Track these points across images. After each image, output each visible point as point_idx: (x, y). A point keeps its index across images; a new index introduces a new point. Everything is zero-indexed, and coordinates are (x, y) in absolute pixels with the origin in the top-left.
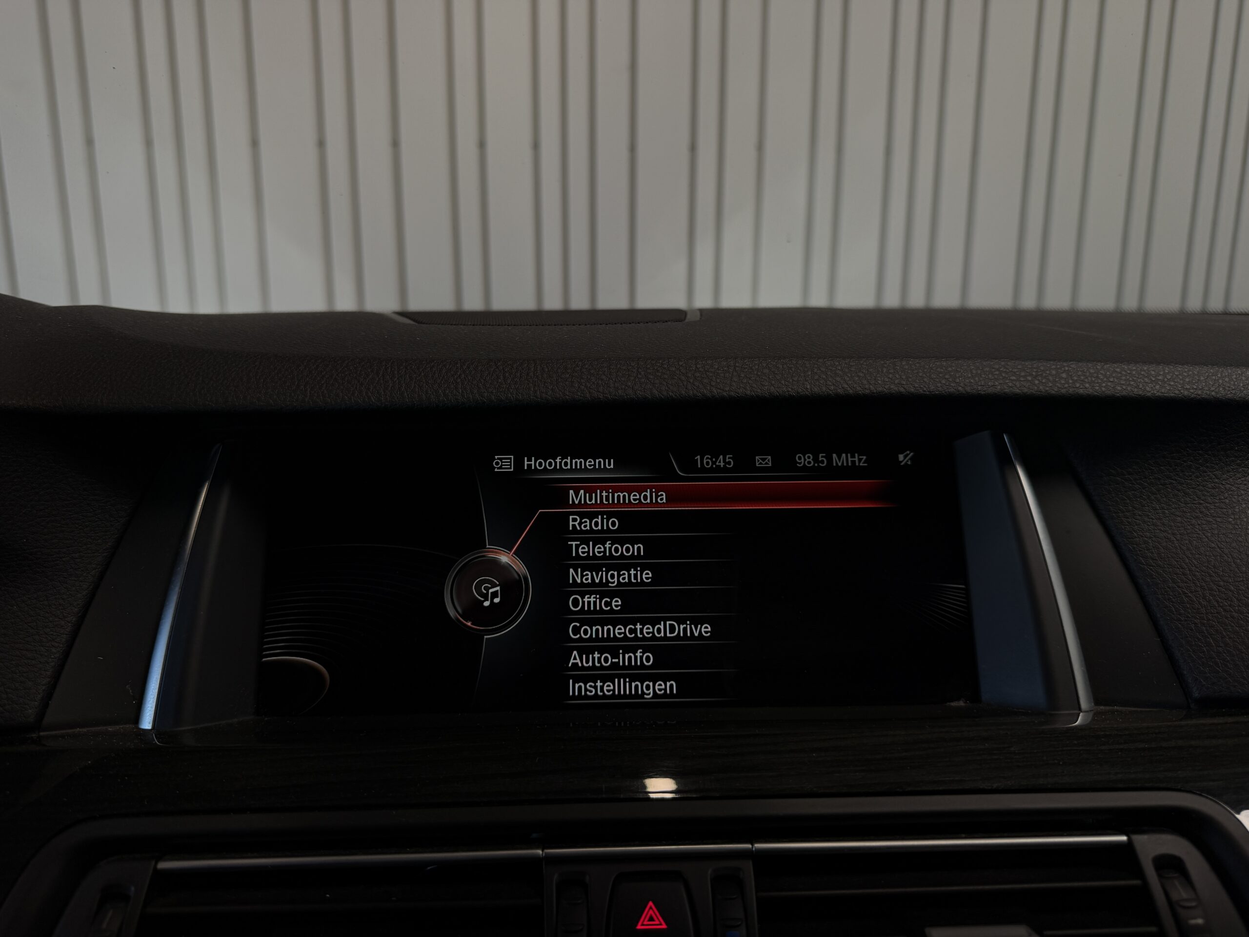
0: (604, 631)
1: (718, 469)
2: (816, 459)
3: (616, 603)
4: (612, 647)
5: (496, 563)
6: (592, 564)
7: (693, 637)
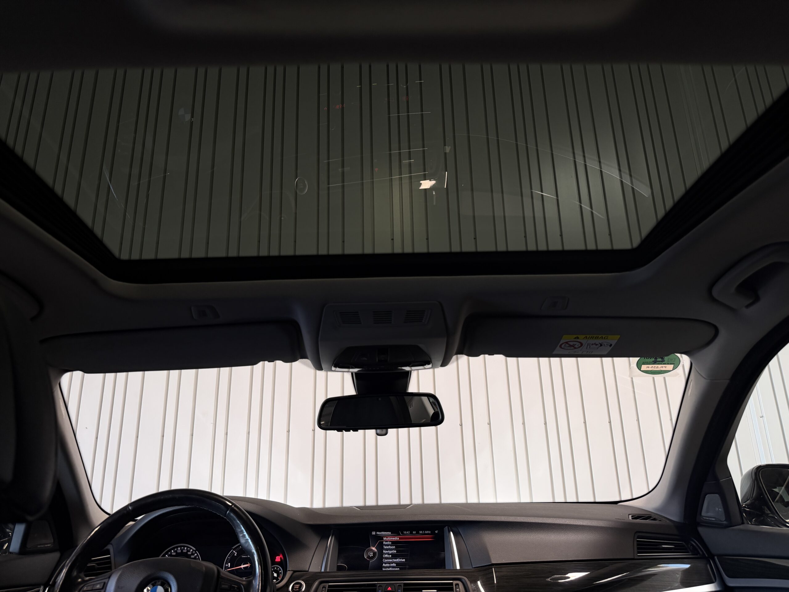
0: (388, 560)
1: (407, 534)
2: (423, 532)
3: (390, 556)
4: (389, 563)
5: (372, 549)
6: (387, 550)
7: (402, 561)
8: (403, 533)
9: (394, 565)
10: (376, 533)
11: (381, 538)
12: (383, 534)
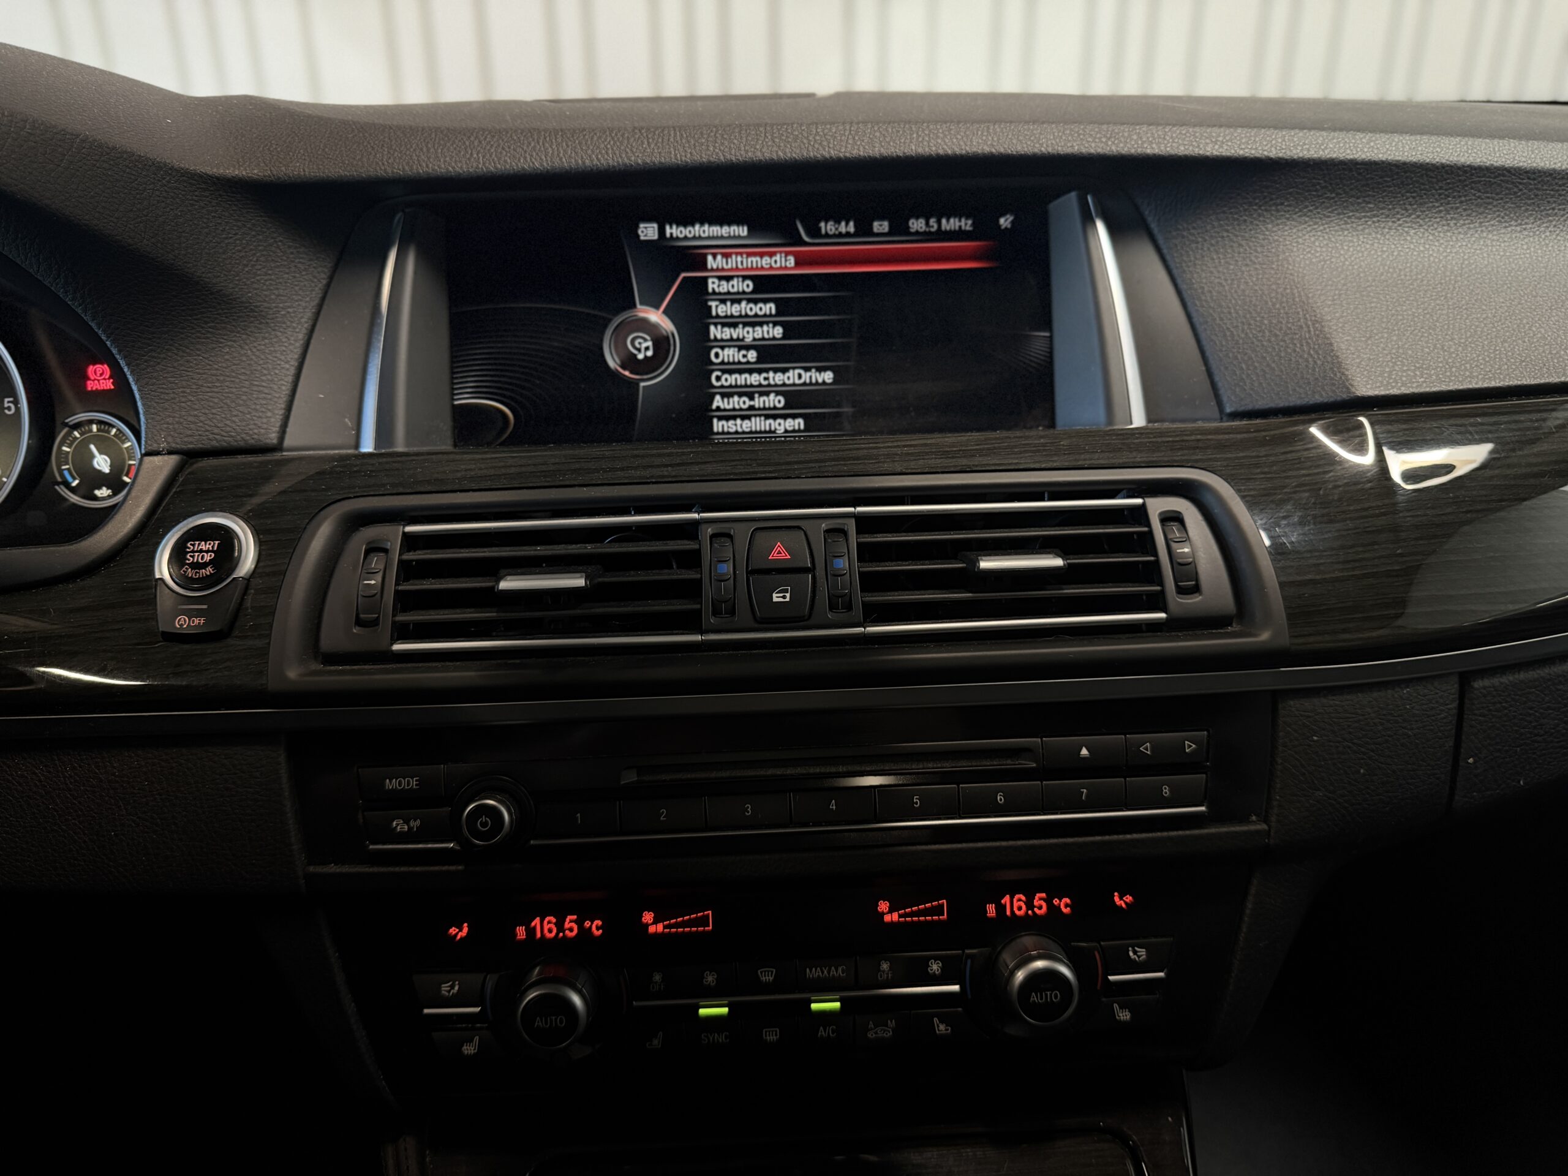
0: (741, 379)
1: (840, 235)
2: (927, 224)
3: (752, 355)
4: (749, 392)
5: (645, 321)
6: (731, 322)
7: (817, 383)
8: (815, 232)
9: (775, 401)
10: (662, 231)
11: (694, 258)
12: (700, 238)
